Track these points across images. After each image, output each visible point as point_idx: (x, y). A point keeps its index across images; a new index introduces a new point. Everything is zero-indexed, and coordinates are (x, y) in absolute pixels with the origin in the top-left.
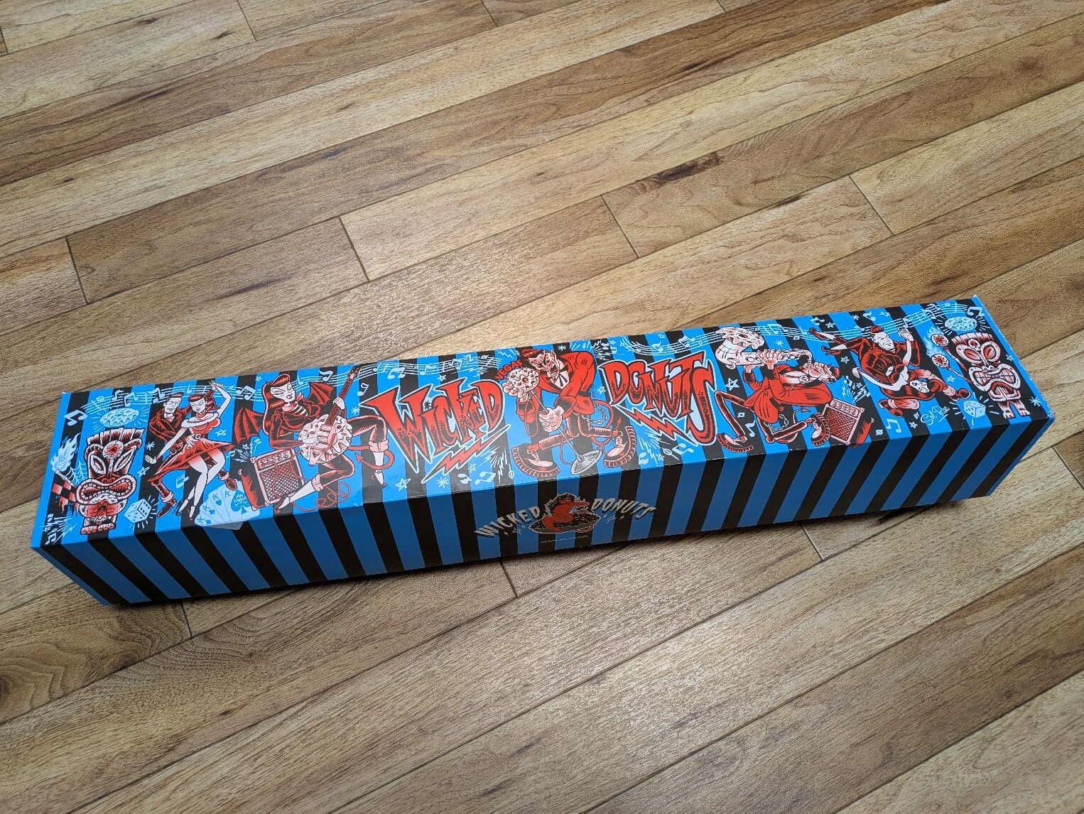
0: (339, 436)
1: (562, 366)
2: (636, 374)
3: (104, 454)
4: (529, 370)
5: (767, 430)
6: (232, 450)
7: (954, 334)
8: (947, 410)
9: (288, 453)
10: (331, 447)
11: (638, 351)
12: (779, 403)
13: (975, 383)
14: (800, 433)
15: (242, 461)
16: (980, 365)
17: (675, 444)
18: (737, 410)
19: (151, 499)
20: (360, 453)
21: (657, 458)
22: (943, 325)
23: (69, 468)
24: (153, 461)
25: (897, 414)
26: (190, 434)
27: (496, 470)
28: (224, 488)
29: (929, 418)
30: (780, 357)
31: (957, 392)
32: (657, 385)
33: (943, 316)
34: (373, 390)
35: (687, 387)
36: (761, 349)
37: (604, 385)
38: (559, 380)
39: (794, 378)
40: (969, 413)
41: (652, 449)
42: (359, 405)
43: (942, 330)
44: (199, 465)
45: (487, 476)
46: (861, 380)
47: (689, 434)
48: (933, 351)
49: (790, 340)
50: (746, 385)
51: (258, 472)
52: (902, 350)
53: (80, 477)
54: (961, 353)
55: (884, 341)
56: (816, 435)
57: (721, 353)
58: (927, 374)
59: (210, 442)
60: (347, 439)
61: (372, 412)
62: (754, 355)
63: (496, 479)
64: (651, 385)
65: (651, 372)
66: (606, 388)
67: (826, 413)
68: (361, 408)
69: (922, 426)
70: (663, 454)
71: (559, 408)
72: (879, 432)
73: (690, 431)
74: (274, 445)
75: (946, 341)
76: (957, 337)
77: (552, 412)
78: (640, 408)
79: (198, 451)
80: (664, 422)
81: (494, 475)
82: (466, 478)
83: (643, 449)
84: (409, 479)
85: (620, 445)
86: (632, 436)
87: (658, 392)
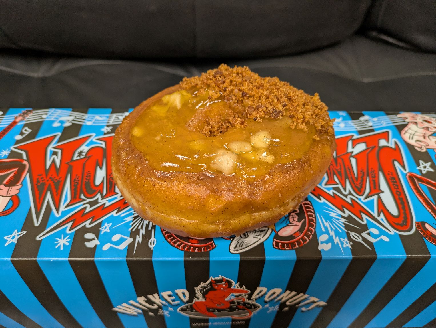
17: (365, 228)
21: (342, 243)
27: (134, 234)
35: (374, 166)
45: (122, 240)
47: (382, 219)
57: (407, 134)
63: (131, 246)
70: (350, 239)
73: (382, 215)
80: (348, 200)
81: (130, 240)
82: (93, 239)
83: (324, 230)
84: (25, 232)
85: (294, 222)
86: (309, 213)
87: (341, 169)
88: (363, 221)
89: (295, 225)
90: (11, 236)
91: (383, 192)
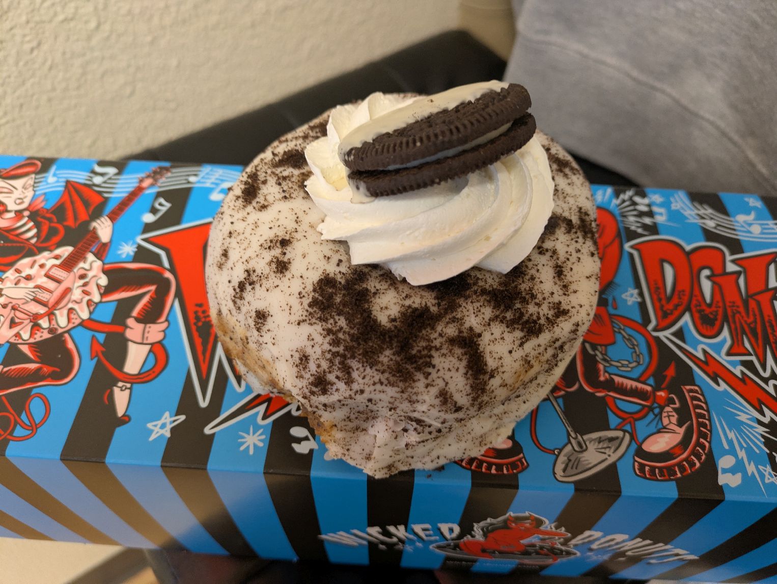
0: (77, 294)
2: (706, 272)
10: (50, 315)
20: (101, 337)
32: (752, 304)
34: (173, 217)
37: (638, 285)
41: (749, 451)
42: (139, 240)
60: (89, 303)
61: (156, 259)
64: (740, 303)
65: (738, 274)
66: (641, 294)
68: (140, 247)
78: (718, 348)
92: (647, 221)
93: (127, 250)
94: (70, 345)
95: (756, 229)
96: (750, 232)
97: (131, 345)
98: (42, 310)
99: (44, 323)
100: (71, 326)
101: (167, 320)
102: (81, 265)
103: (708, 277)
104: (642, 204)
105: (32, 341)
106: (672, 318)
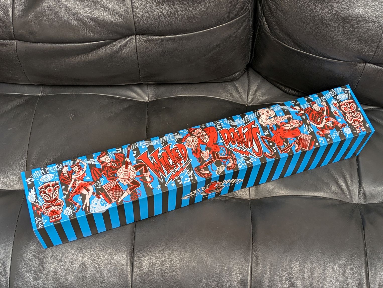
0: (131, 172)
1: (205, 134)
2: (232, 133)
3: (47, 193)
4: (193, 137)
5: (280, 149)
6: (94, 184)
7: (340, 101)
8: (339, 132)
9: (115, 182)
11: (231, 123)
12: (283, 138)
13: (348, 121)
14: (291, 148)
15: (99, 188)
16: (349, 113)
17: (250, 158)
18: (269, 142)
19: (71, 207)
20: (141, 178)
21: (244, 165)
22: (337, 98)
23: (35, 200)
24: (67, 193)
25: (323, 136)
26: (77, 180)
27: (190, 177)
28: (96, 199)
29: (333, 136)
30: (282, 119)
31: (342, 125)
32: (240, 136)
33: (337, 94)
34: (138, 153)
35: (251, 136)
36: (274, 117)
37: (222, 139)
38: (205, 139)
39: (287, 127)
40: (346, 132)
41: (242, 162)
42: (135, 159)
43: (336, 100)
44: (84, 191)
45: (188, 180)
46: (310, 125)
47: (254, 154)
48: (333, 109)
49: (284, 111)
50: (271, 132)
51: (106, 191)
52: (323, 110)
53: (41, 202)
54: (343, 109)
55: (316, 107)
56: (296, 148)
57: (261, 120)
58: (332, 119)
59: (85, 182)
60: (135, 173)
62: (272, 119)
64: (238, 137)
65: (237, 132)
67: (299, 140)
69: (331, 140)
70: (246, 163)
71: (208, 150)
72: (317, 144)
73: (254, 153)
74: (109, 180)
75: (338, 105)
76: (341, 103)
77: (205, 152)
78: (236, 146)
79: (82, 187)
80: (245, 151)
81: (190, 179)
82: (180, 181)
83: (239, 162)
84: (161, 185)
85: (231, 161)
86: (235, 158)
87: (241, 140)
88: (249, 156)
89: (231, 162)
90: (158, 187)
91: (254, 145)
92: (220, 126)
93: (135, 162)
94: (136, 181)
95: (239, 122)
96: (238, 123)
97: (146, 177)
98: (128, 177)
99: (130, 179)
100: (134, 178)
101: (149, 171)
102: (129, 167)
103: (232, 134)
104: (219, 123)
105: (130, 182)
106: (228, 143)
